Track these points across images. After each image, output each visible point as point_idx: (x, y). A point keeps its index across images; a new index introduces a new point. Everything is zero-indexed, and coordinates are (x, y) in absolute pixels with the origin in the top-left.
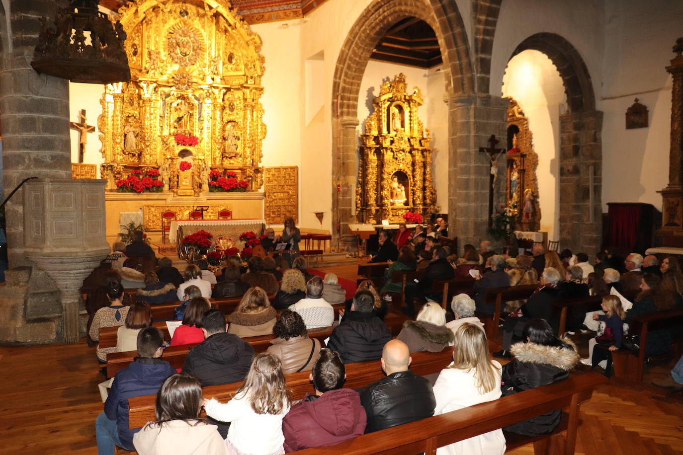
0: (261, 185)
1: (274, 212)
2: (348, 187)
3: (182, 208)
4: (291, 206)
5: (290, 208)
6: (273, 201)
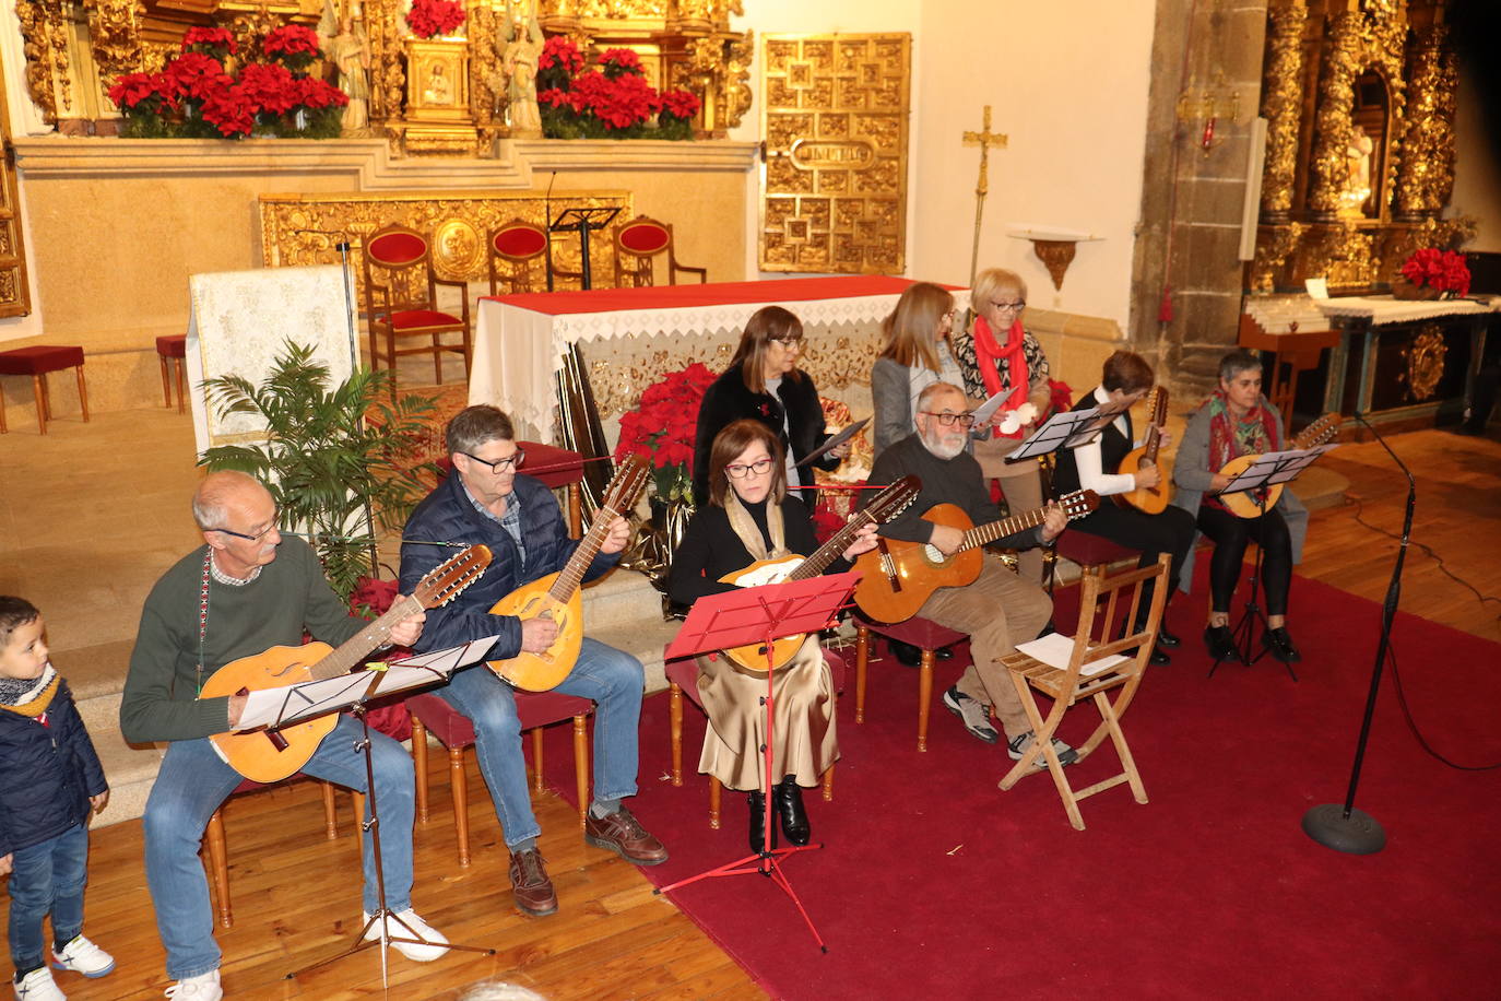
0: (742, 110)
1: (798, 229)
2: (1235, 131)
3: (431, 211)
4: (874, 200)
5: (871, 208)
6: (796, 177)
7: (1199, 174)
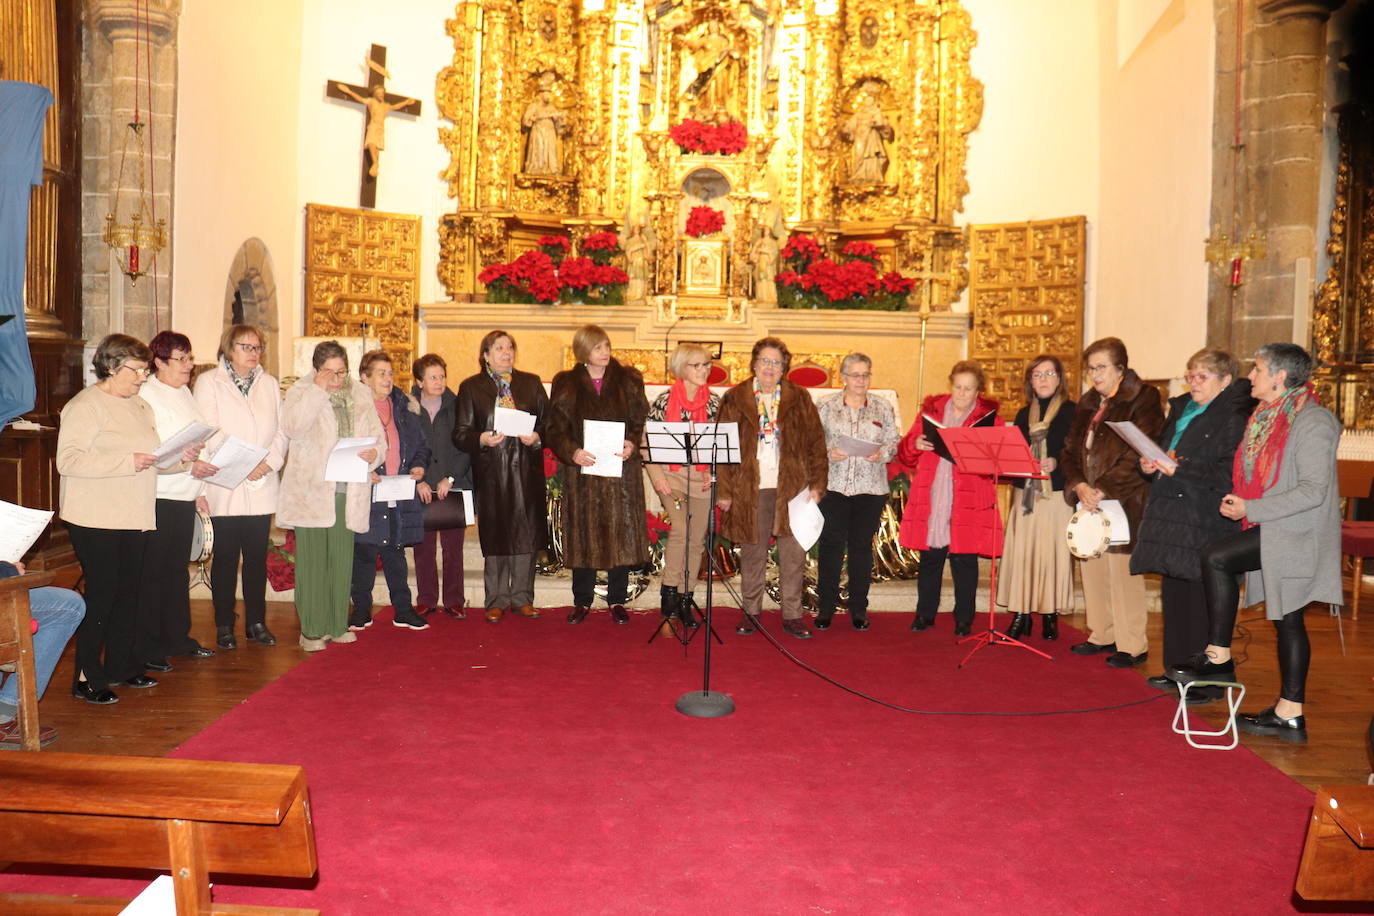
0: (961, 288)
2: (1279, 272)
6: (997, 342)
7: (1251, 313)
